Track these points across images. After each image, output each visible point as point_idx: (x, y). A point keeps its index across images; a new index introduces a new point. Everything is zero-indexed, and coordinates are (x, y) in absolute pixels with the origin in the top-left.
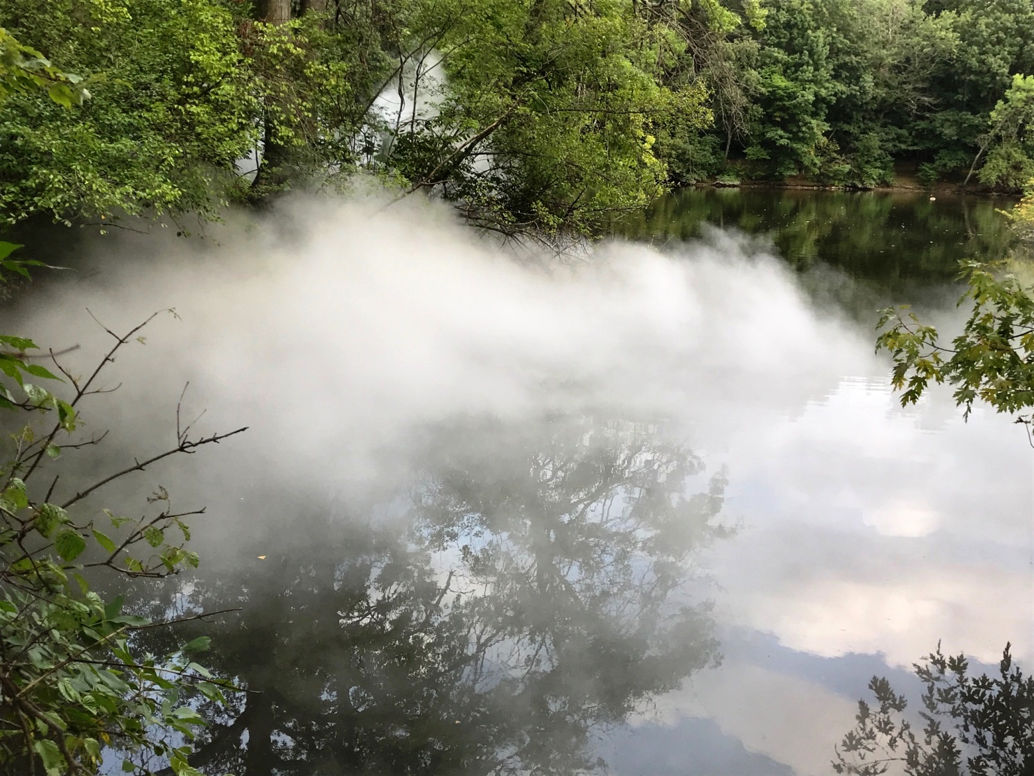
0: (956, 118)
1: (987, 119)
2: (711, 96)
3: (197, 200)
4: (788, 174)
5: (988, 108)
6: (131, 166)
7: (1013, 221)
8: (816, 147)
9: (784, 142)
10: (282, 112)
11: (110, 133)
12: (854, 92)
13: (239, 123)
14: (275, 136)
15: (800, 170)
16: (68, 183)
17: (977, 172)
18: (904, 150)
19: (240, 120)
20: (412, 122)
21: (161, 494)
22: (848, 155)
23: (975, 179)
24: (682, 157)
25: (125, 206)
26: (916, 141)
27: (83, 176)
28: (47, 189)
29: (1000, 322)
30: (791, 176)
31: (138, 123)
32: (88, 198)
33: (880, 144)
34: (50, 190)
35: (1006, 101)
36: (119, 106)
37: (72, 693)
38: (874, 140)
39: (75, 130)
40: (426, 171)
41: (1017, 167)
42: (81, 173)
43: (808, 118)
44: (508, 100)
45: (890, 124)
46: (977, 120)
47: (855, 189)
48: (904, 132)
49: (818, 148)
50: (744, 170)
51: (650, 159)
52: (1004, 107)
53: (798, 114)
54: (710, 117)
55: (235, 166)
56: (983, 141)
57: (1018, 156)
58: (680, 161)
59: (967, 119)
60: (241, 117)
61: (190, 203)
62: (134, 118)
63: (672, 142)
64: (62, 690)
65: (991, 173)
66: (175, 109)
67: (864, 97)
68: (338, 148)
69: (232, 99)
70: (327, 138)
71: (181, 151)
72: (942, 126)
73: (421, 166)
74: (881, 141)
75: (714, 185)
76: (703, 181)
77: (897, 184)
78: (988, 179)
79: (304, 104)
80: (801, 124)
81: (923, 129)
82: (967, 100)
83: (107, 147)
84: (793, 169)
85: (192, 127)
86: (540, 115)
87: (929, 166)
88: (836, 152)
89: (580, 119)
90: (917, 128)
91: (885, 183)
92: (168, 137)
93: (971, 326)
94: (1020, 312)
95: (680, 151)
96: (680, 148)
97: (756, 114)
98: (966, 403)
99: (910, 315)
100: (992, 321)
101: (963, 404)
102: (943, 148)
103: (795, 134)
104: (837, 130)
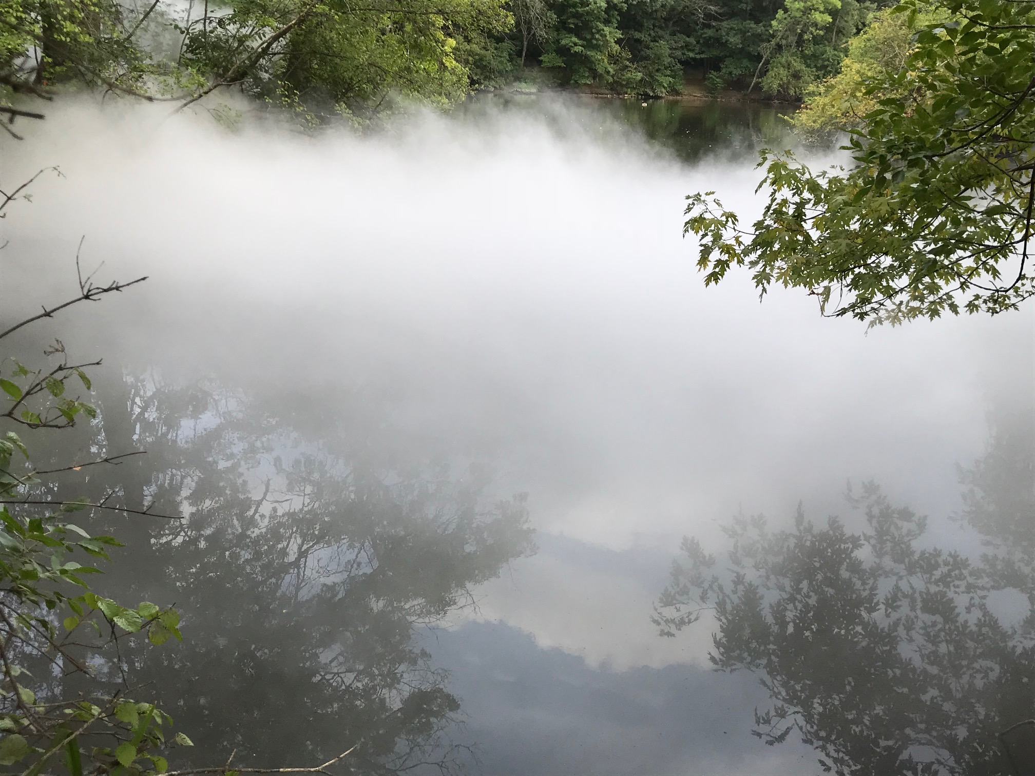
0: (741, 26)
1: (769, 28)
4: (583, 82)
5: (769, 17)
7: (794, 126)
8: (609, 55)
9: (578, 49)
10: (65, 6)
13: (18, 18)
14: (59, 33)
15: (594, 78)
17: (760, 80)
18: (692, 58)
20: (204, 20)
21: (59, 347)
22: (640, 63)
23: (758, 87)
24: (480, 64)
26: (703, 49)
29: (795, 206)
30: (586, 85)
33: (670, 52)
35: (786, 10)
38: (664, 48)
40: (221, 71)
41: (796, 76)
43: (600, 26)
45: (679, 32)
46: (760, 29)
47: (647, 97)
48: (692, 40)
49: (611, 56)
50: (540, 77)
51: (451, 63)
52: (784, 16)
53: (592, 21)
54: (511, 20)
56: (765, 49)
57: (798, 65)
58: (478, 67)
59: (751, 28)
63: (468, 47)
65: (773, 81)
67: (655, 4)
72: (728, 34)
73: (215, 65)
74: (670, 49)
75: (512, 92)
76: (500, 89)
77: (686, 92)
78: (770, 87)
80: (594, 31)
81: (710, 38)
82: (750, 10)
84: (588, 77)
86: (340, 14)
87: (715, 74)
88: (628, 60)
89: (379, 19)
90: (704, 36)
91: (674, 91)
93: (768, 211)
94: (811, 197)
95: (477, 57)
96: (477, 54)
97: (550, 20)
98: (763, 284)
99: (714, 201)
100: (788, 205)
101: (761, 285)
102: (728, 57)
103: (589, 41)
104: (629, 38)
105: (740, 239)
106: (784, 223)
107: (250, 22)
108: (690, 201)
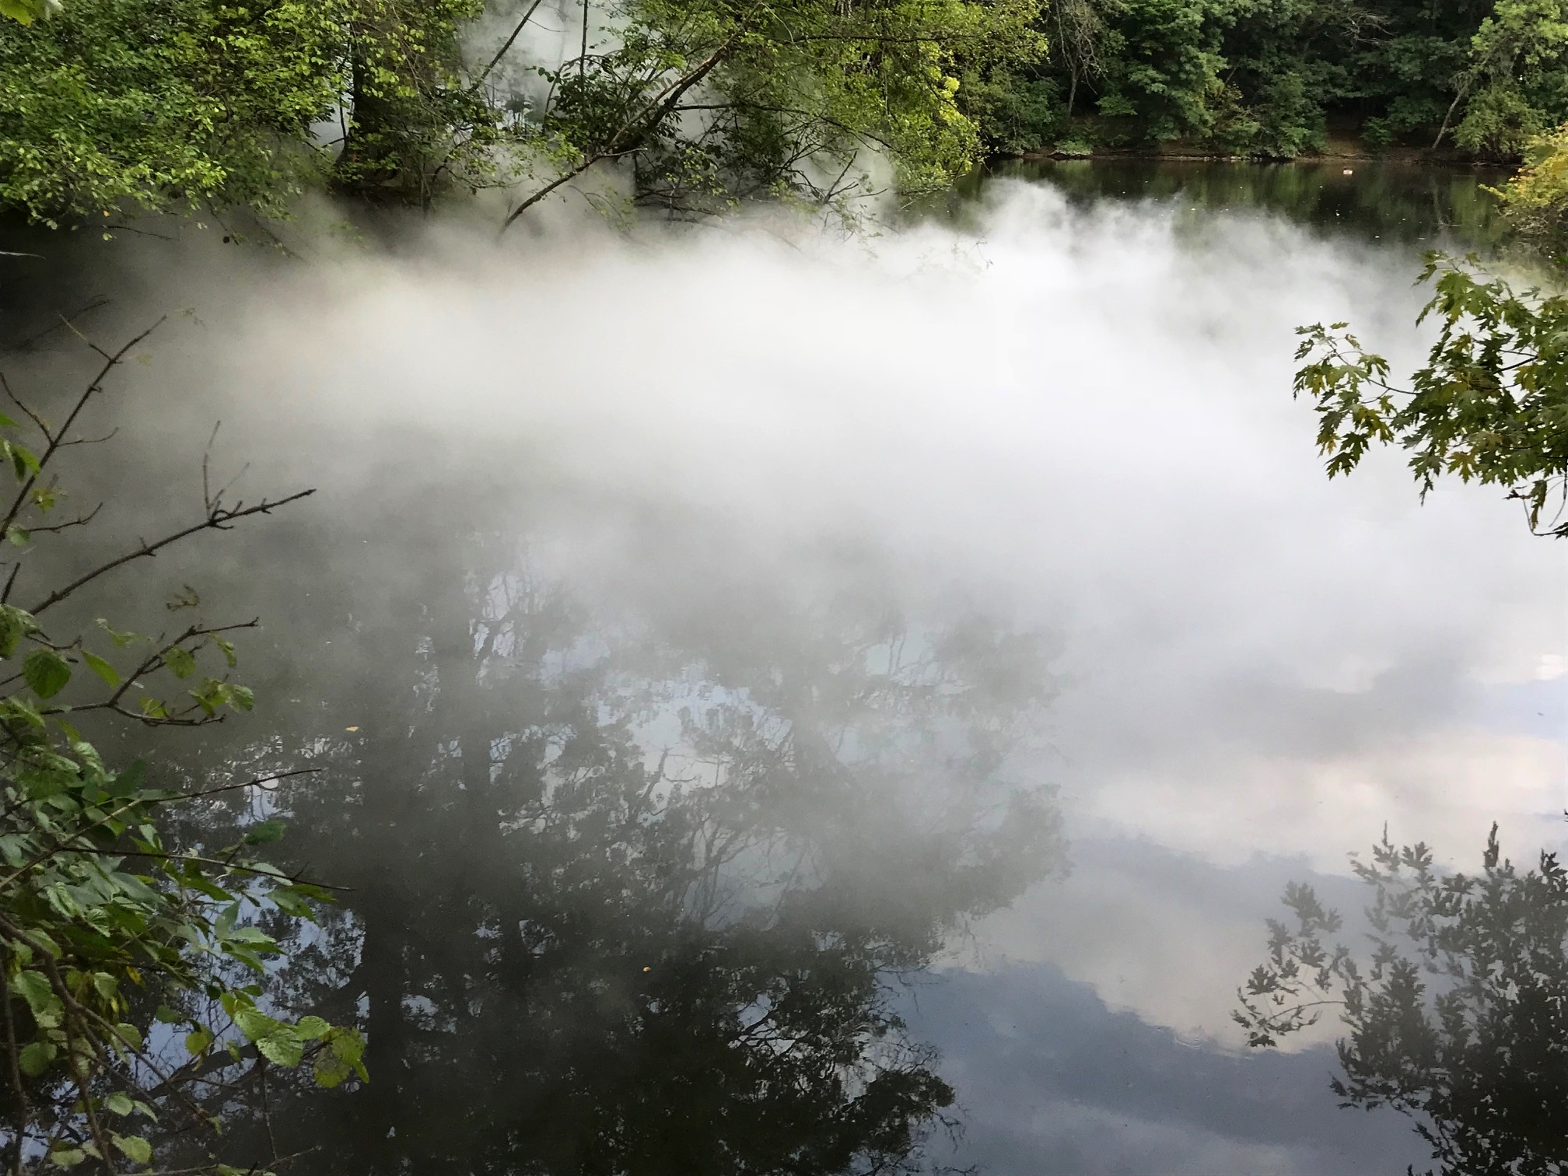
0: (1421, 46)
1: (1466, 48)
2: (1043, 12)
3: (252, 185)
4: (1165, 137)
5: (1468, 30)
6: (148, 133)
7: (1506, 204)
8: (1206, 95)
9: (1157, 87)
10: (378, 46)
11: (113, 82)
12: (1263, 9)
13: (314, 65)
14: (370, 85)
15: (1182, 132)
16: (48, 161)
17: (1452, 130)
18: (1341, 99)
19: (314, 60)
20: (582, 59)
22: (1257, 107)
23: (1448, 141)
24: (1002, 113)
25: (139, 195)
26: (1359, 84)
27: (72, 149)
28: (16, 170)
29: (1484, 347)
30: (1170, 141)
31: (154, 65)
32: (82, 183)
33: (1305, 88)
34: (21, 173)
35: (1496, 19)
36: (123, 40)
37: (69, 904)
38: (1295, 82)
39: (54, 77)
40: (605, 137)
41: (1513, 122)
42: (69, 145)
43: (1193, 51)
44: (730, 23)
45: (1319, 57)
46: (1452, 49)
47: (1267, 159)
48: (1341, 70)
49: (1209, 97)
50: (1097, 131)
51: (951, 115)
52: (1493, 28)
53: (1179, 44)
54: (1043, 46)
55: (308, 133)
56: (1460, 83)
57: (1514, 104)
58: (999, 119)
59: (1437, 48)
60: (315, 54)
61: (241, 190)
62: (146, 58)
63: (986, 89)
64: (54, 899)
65: (1472, 133)
66: (211, 44)
67: (1279, 15)
68: (467, 103)
69: (300, 26)
70: (449, 86)
71: (223, 108)
72: (1399, 59)
73: (597, 128)
74: (1305, 85)
75: (1052, 156)
76: (1034, 151)
77: (1330, 151)
78: (1469, 141)
79: (413, 32)
80: (1183, 59)
81: (1370, 66)
82: (1438, 19)
83: (106, 103)
84: (1172, 131)
85: (238, 69)
86: (780, 45)
87: (1378, 122)
88: (1236, 102)
89: (841, 52)
90: (1360, 63)
91: (1309, 149)
92: (204, 88)
93: (1438, 354)
94: (1513, 331)
95: (999, 104)
96: (999, 100)
97: (1114, 44)
98: (1427, 474)
99: (1346, 338)
100: (1470, 345)
101: (1423, 477)
102: (1400, 95)
103: (1175, 76)
104: (1239, 69)
105: (1389, 401)
106: (1466, 374)
107: (648, 62)
108: (1306, 337)
